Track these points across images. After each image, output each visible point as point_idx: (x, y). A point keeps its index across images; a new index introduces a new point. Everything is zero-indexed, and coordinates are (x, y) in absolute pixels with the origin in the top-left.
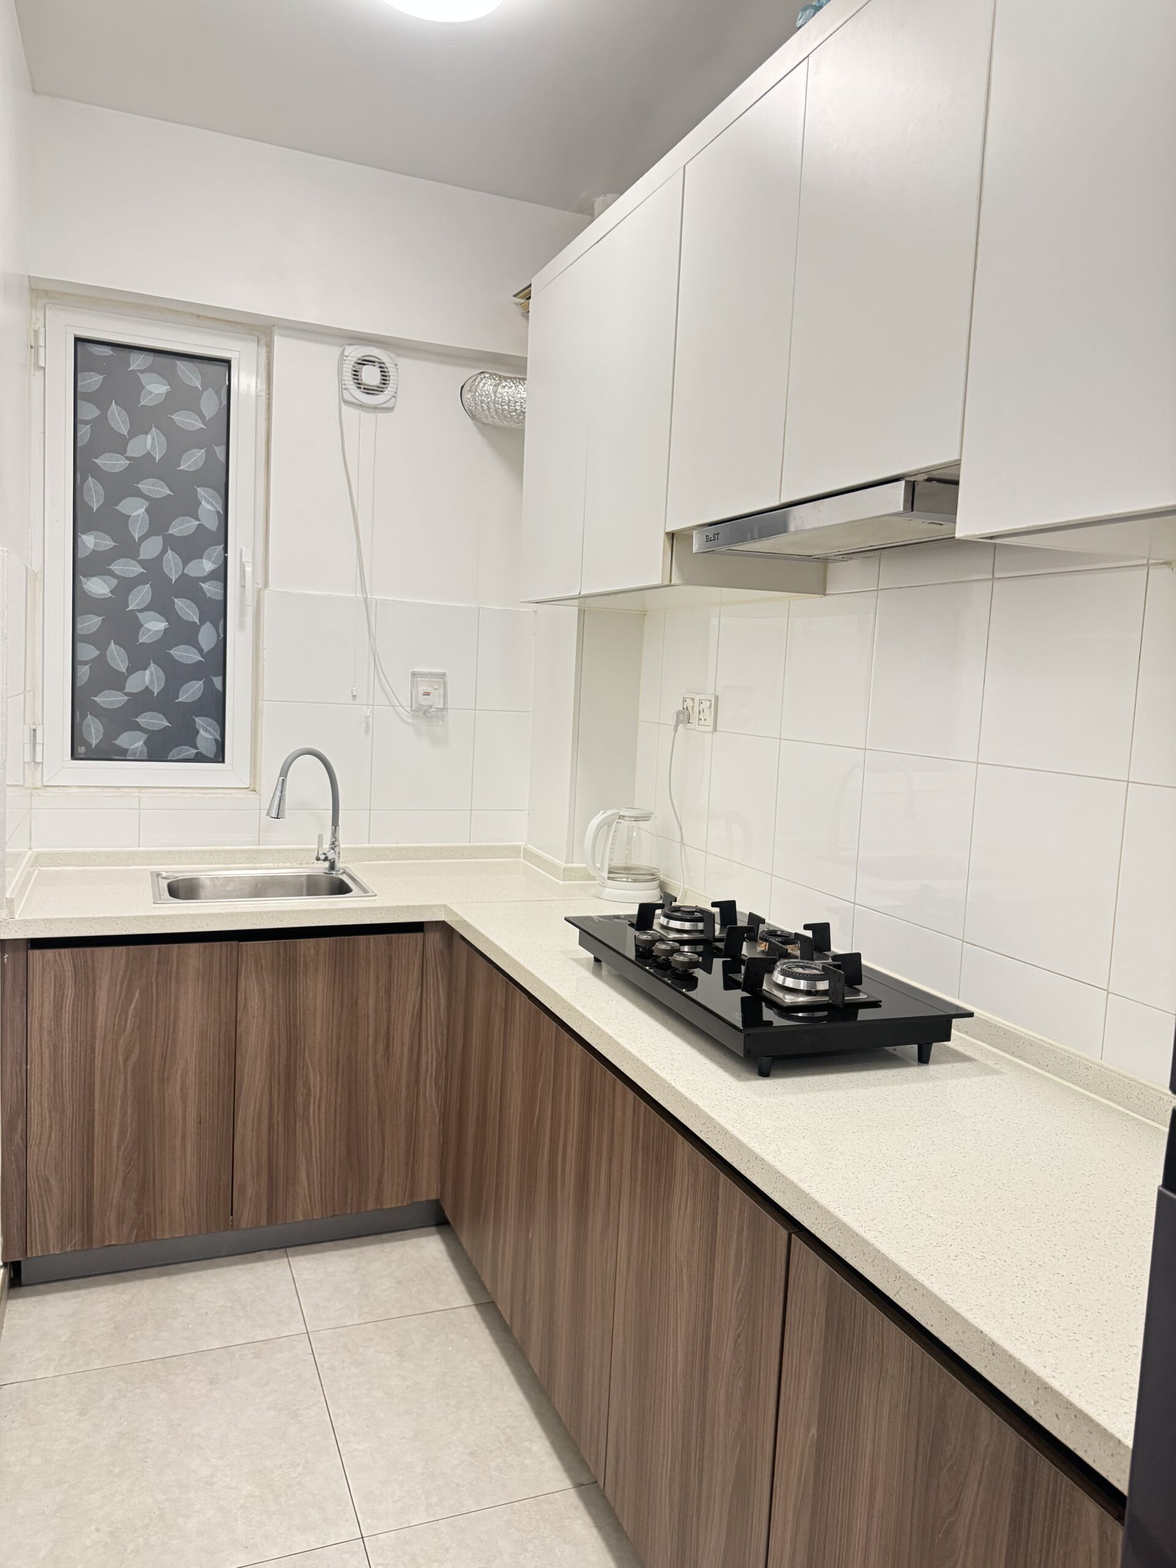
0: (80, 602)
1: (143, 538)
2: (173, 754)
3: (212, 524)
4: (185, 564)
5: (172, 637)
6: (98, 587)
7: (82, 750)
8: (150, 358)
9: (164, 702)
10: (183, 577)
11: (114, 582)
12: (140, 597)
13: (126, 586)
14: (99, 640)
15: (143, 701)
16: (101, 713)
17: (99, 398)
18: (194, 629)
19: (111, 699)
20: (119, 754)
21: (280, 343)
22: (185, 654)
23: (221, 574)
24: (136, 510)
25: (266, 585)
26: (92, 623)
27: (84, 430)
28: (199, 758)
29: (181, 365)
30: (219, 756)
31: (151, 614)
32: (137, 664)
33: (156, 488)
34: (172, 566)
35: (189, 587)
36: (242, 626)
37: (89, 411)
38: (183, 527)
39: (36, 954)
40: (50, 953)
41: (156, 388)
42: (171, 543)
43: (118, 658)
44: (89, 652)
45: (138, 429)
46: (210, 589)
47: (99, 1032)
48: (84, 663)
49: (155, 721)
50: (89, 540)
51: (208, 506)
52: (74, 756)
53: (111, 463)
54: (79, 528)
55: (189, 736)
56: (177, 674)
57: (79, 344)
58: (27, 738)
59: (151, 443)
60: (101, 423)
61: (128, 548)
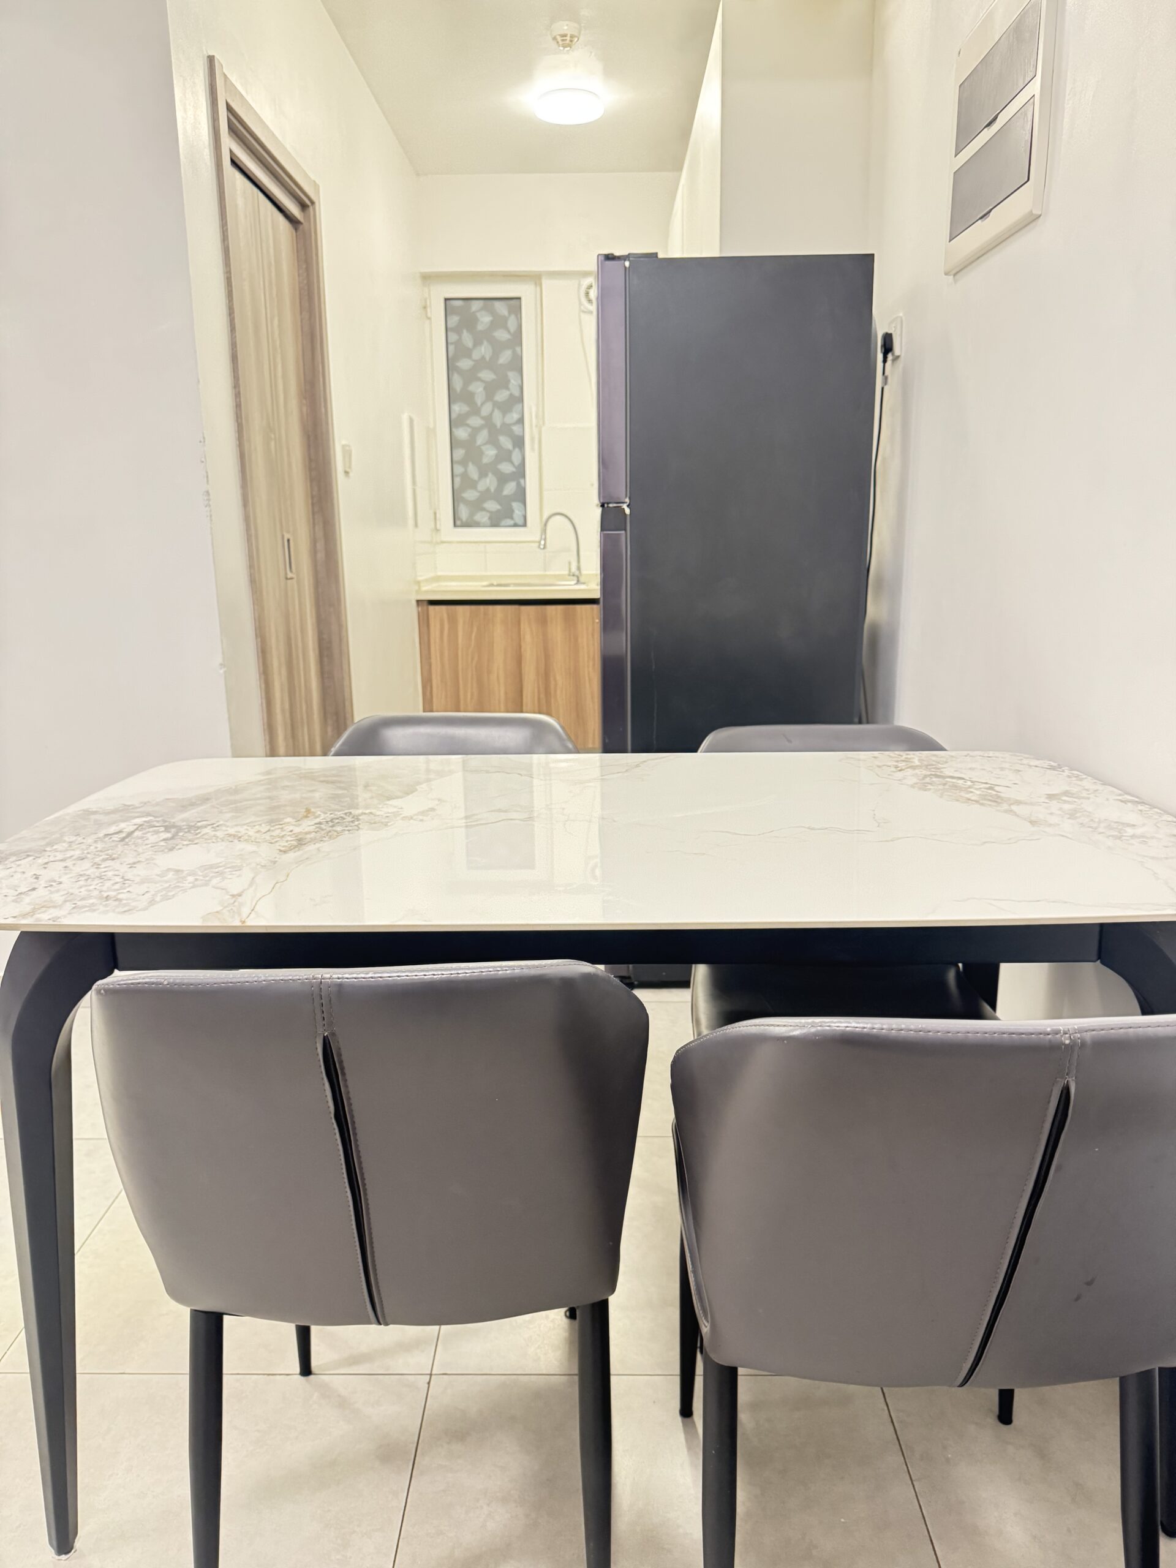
0: (454, 443)
1: (482, 404)
2: (503, 523)
3: (517, 393)
4: (504, 416)
5: (499, 459)
6: (462, 433)
7: (458, 523)
8: (481, 303)
9: (497, 496)
10: (504, 424)
11: (469, 430)
12: (482, 437)
13: (476, 431)
14: (464, 462)
15: (486, 495)
16: (467, 502)
17: (458, 330)
18: (510, 452)
19: (470, 495)
20: (477, 525)
21: (546, 282)
22: (506, 468)
23: (521, 421)
24: (478, 389)
25: (544, 424)
26: (460, 453)
27: (451, 348)
28: (516, 525)
29: (497, 304)
30: (525, 525)
31: (488, 446)
32: (483, 474)
33: (487, 375)
34: (498, 419)
35: (506, 429)
36: (533, 449)
37: (453, 337)
38: (501, 396)
39: (432, 608)
40: (438, 608)
41: (485, 319)
42: (497, 405)
43: (473, 472)
44: (459, 469)
45: (477, 343)
46: (516, 429)
47: (460, 646)
48: (457, 476)
49: (492, 506)
50: (456, 408)
51: (514, 382)
52: (455, 525)
53: (465, 364)
54: (451, 401)
55: (509, 514)
56: (503, 479)
57: (448, 302)
58: (432, 516)
59: (484, 350)
60: (458, 343)
61: (475, 411)
